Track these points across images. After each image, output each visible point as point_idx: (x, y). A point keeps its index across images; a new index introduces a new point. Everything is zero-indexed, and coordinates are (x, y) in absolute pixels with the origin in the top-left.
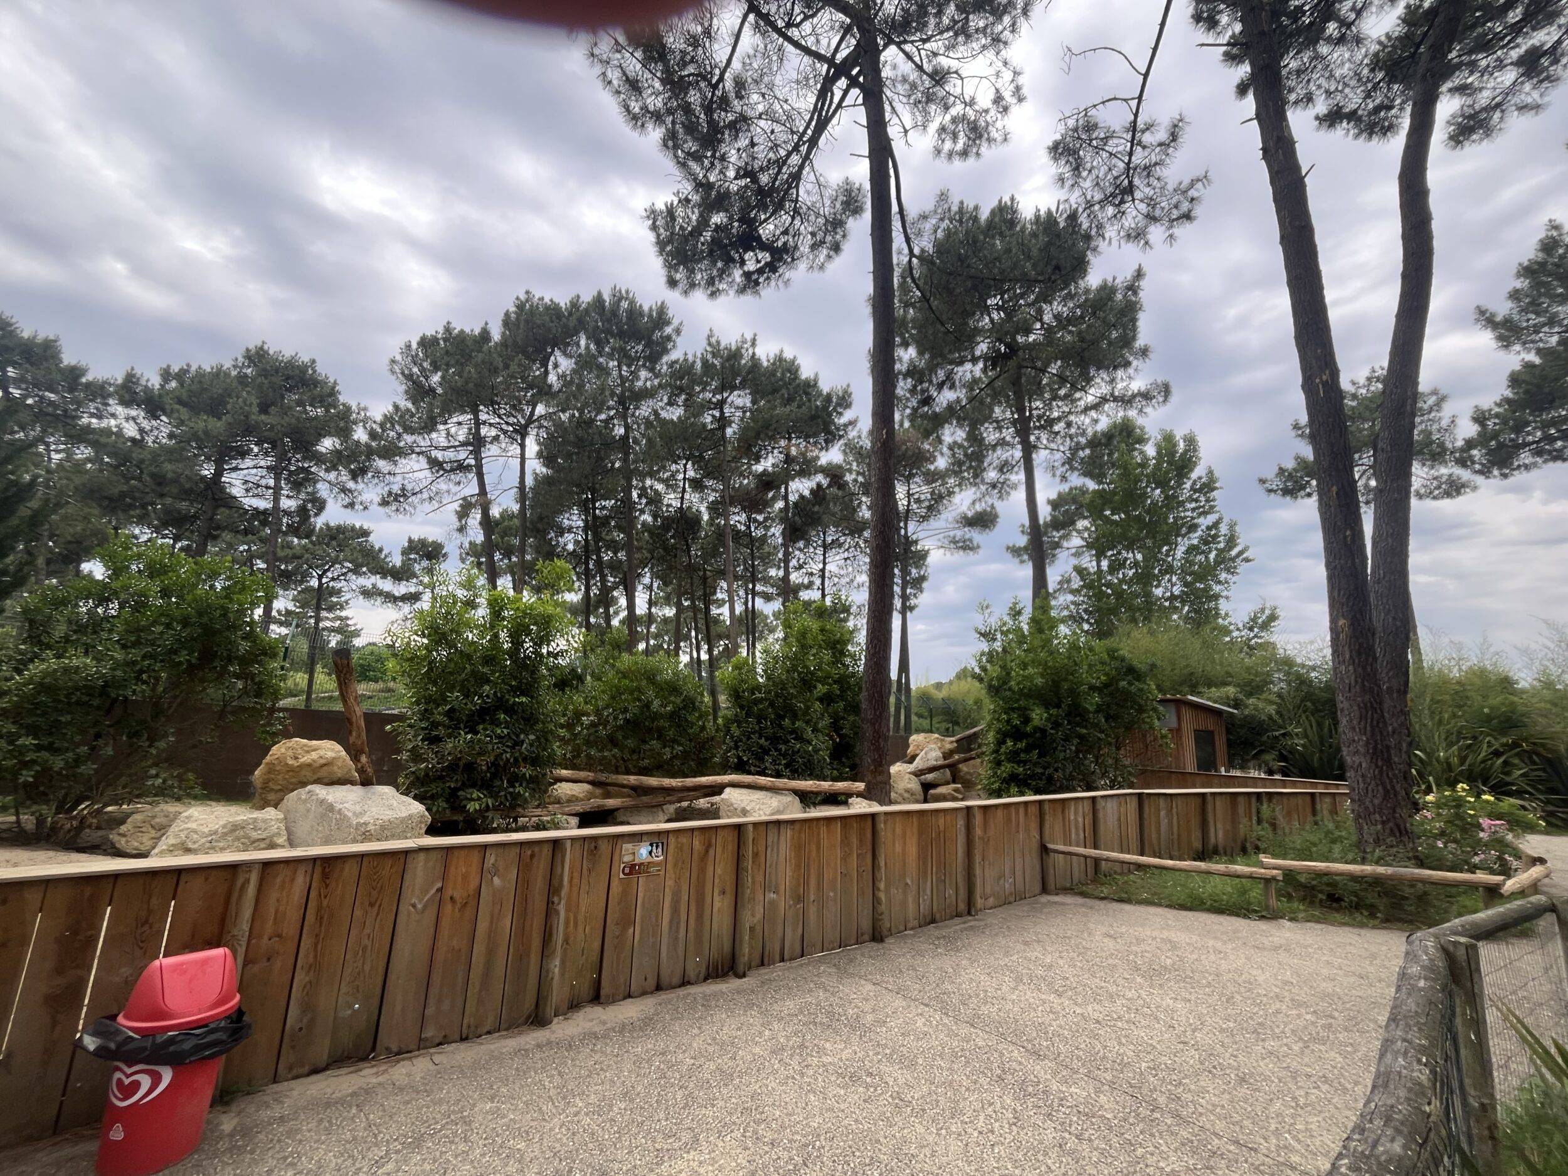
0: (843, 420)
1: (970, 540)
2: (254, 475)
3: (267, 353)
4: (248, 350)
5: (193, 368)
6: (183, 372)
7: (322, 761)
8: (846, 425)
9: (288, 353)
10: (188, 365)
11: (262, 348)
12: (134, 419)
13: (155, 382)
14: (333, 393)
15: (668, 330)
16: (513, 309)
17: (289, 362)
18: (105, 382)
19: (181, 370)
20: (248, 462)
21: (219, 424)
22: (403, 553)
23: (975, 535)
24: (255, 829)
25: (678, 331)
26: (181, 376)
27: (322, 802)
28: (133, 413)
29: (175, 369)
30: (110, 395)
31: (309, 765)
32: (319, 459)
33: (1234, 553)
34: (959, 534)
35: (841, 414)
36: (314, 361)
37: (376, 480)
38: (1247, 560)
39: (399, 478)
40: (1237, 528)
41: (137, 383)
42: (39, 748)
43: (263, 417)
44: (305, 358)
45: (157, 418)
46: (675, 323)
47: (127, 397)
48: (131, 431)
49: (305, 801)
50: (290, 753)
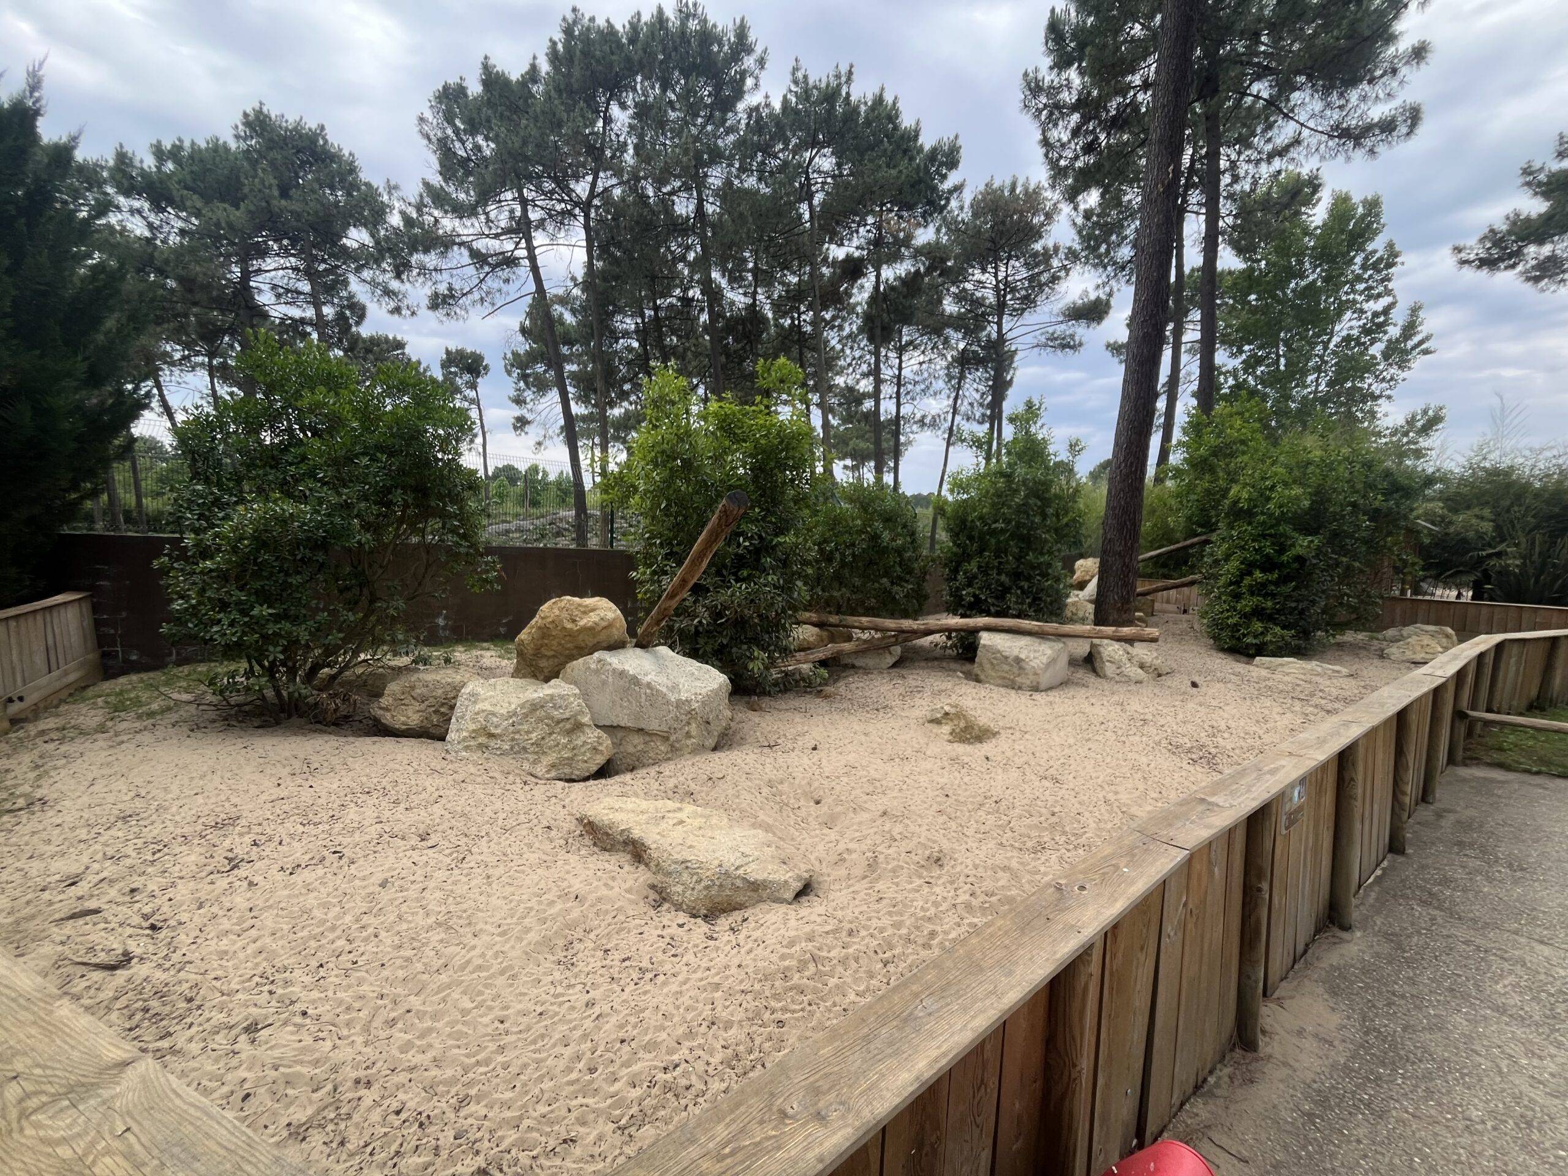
0: (947, 185)
1: (1072, 336)
2: (280, 277)
3: (268, 117)
4: (246, 115)
5: (187, 144)
6: (177, 149)
7: (604, 624)
8: (951, 192)
9: (291, 118)
10: (180, 140)
11: (260, 112)
12: (139, 212)
13: (149, 162)
14: (352, 170)
15: (749, 62)
16: (559, 36)
17: (295, 129)
18: (96, 165)
19: (174, 146)
20: (270, 263)
21: (238, 213)
22: (443, 366)
23: (1081, 331)
24: (554, 707)
25: (761, 62)
26: (175, 153)
27: (622, 674)
28: (137, 204)
29: (167, 145)
30: (105, 182)
31: (591, 629)
32: (346, 254)
33: (1410, 344)
34: (1060, 329)
35: (944, 177)
36: (322, 128)
37: (421, 279)
38: (1426, 352)
39: (446, 275)
40: (1422, 314)
41: (131, 164)
42: (277, 618)
43: (283, 202)
44: (311, 124)
45: (164, 210)
46: (759, 50)
47: (126, 183)
48: (138, 228)
49: (597, 672)
50: (565, 615)
